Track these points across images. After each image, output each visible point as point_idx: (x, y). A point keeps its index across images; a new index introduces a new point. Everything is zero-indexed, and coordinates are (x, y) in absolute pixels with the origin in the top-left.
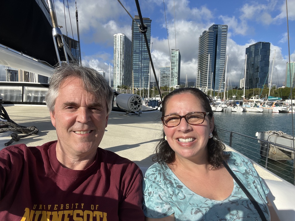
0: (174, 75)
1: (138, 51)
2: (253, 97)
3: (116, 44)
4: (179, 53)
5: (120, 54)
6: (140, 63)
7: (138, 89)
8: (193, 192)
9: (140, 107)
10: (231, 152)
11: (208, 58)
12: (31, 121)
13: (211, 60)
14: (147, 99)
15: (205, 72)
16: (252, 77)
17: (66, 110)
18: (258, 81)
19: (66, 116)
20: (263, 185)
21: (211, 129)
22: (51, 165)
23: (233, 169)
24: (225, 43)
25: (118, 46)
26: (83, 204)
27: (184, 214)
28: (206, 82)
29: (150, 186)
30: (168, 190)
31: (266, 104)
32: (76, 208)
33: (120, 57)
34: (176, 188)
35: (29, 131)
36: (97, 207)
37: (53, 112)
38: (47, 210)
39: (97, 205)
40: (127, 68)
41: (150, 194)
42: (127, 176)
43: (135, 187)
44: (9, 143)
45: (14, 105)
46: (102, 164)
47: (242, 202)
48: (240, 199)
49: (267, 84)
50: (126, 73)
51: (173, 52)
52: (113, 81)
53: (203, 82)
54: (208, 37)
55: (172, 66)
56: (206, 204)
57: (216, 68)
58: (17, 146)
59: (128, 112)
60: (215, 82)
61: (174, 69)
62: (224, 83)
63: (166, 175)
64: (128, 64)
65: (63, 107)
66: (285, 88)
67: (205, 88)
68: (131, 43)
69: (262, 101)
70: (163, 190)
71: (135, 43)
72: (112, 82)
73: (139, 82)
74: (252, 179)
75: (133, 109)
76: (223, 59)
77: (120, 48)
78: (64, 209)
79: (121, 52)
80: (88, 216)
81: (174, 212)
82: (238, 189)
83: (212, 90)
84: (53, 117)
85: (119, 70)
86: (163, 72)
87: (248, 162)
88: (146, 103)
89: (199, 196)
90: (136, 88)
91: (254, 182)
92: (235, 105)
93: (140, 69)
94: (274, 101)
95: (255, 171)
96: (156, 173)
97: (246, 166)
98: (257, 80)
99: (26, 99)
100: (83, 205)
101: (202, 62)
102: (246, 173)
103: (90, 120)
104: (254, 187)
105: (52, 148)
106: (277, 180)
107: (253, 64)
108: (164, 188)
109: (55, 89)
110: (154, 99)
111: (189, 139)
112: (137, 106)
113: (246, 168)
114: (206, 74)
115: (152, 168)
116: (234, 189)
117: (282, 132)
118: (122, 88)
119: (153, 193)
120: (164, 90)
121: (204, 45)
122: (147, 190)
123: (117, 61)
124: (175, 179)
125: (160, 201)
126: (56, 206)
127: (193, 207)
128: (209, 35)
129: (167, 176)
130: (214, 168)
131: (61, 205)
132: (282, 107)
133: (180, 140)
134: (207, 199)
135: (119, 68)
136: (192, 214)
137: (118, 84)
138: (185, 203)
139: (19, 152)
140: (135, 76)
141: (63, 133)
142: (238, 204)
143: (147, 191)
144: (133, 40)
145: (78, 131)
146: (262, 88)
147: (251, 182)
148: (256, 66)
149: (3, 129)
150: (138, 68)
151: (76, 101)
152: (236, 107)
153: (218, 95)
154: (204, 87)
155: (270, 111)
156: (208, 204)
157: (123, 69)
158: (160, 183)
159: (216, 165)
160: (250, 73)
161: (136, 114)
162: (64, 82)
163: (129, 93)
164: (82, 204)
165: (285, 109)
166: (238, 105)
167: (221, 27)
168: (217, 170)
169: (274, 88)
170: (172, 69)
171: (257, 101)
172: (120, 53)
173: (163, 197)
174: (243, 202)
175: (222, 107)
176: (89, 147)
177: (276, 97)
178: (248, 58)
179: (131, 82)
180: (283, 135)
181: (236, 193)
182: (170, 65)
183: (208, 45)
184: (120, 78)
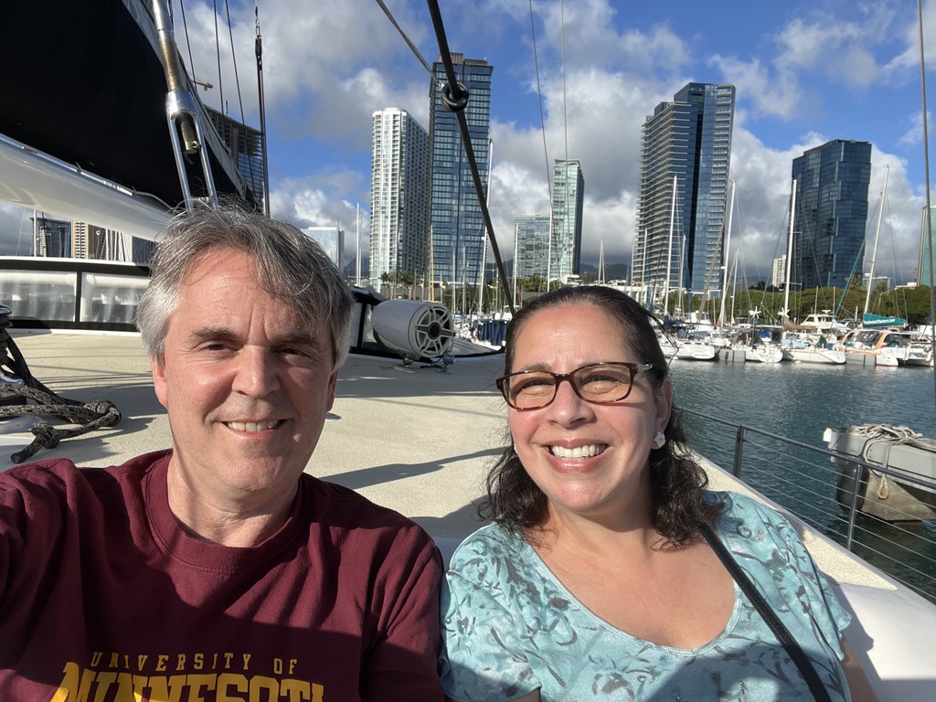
0: (561, 242)
1: (449, 165)
2: (816, 316)
3: (379, 142)
4: (579, 172)
5: (390, 173)
6: (454, 202)
7: (447, 285)
8: (603, 622)
9: (449, 343)
10: (725, 495)
11: (671, 188)
12: (101, 383)
13: (680, 195)
14: (474, 318)
15: (662, 233)
16: (811, 250)
17: (201, 354)
18: (831, 265)
19: (200, 373)
20: (833, 600)
21: (660, 420)
22: (151, 527)
23: (733, 549)
24: (727, 142)
25: (387, 147)
26: (249, 656)
27: (572, 691)
28: (663, 267)
29: (464, 600)
30: (522, 613)
31: (855, 339)
32: (228, 666)
33: (393, 184)
34: (548, 606)
35: (90, 414)
36: (292, 667)
37: (160, 358)
38: (134, 671)
39: (292, 661)
40: (413, 219)
41: (462, 624)
42: (393, 567)
43: (417, 604)
44: (25, 454)
45: (50, 333)
46: (315, 529)
47: (761, 656)
48: (752, 645)
49: (859, 273)
50: (408, 234)
51: (561, 169)
52: (369, 259)
53: (655, 265)
54: (673, 123)
55: (554, 213)
56: (642, 660)
57: (697, 222)
58: (45, 466)
59: (410, 358)
60: (694, 267)
61: (561, 223)
62: (723, 270)
63: (516, 566)
64: (417, 204)
65: (191, 346)
66: (916, 288)
67: (661, 283)
68: (427, 140)
69: (843, 328)
70: (507, 613)
71: (438, 139)
72: (366, 262)
73: (449, 264)
74: (793, 580)
75: (425, 350)
76: (718, 194)
77: (391, 153)
78: (189, 669)
79: (395, 167)
80: (265, 693)
81: (538, 685)
82: (747, 611)
83: (682, 290)
84: (162, 374)
85: (389, 224)
86: (528, 231)
87: (782, 528)
88: (472, 330)
89: (620, 632)
90: (441, 283)
91: (801, 592)
92: (755, 339)
93: (453, 220)
94: (882, 329)
95: (805, 555)
96: (483, 558)
97: (775, 537)
98: (826, 261)
99: (87, 313)
100: (247, 658)
101: (653, 201)
102: (776, 563)
103: (276, 387)
104: (800, 608)
105: (154, 472)
106: (878, 586)
107: (814, 211)
108: (509, 606)
109: (168, 285)
110: (498, 317)
111: (585, 448)
112: (439, 339)
113: (774, 546)
114: (664, 239)
115: (474, 542)
116: (735, 612)
117: (907, 428)
118: (397, 282)
119: (474, 623)
120: (531, 290)
121: (660, 148)
122: (454, 612)
123: (381, 196)
124: (547, 578)
125: (496, 648)
126: (163, 660)
127: (600, 668)
128: (674, 115)
129: (521, 568)
130: (671, 544)
131: (180, 656)
132: (909, 350)
133: (557, 450)
134: (647, 643)
135: (386, 217)
136: (595, 692)
137: (384, 268)
138: (576, 658)
139: (50, 484)
140: (438, 243)
141: (188, 427)
142: (746, 663)
143: (455, 616)
144: (432, 130)
145: (237, 421)
146: (844, 287)
147: (790, 591)
148: (826, 217)
149: (9, 407)
150: (447, 219)
151: (232, 326)
152: (760, 347)
153: (703, 306)
154: (659, 282)
155: (870, 362)
156: (648, 662)
157: (399, 222)
158: (496, 592)
159: (678, 534)
160: (806, 238)
161: (436, 366)
162: (198, 266)
163: (417, 299)
164: (245, 655)
165: (916, 354)
166: (766, 340)
167: (714, 92)
168: (677, 550)
169: (884, 289)
170: (556, 222)
171: (828, 330)
172: (393, 170)
173: (504, 636)
174: (762, 654)
175: (715, 347)
176: (273, 472)
177: (887, 316)
178: (799, 190)
179: (425, 262)
180: (910, 438)
181: (740, 626)
182: (548, 212)
183: (672, 149)
184: (391, 249)
